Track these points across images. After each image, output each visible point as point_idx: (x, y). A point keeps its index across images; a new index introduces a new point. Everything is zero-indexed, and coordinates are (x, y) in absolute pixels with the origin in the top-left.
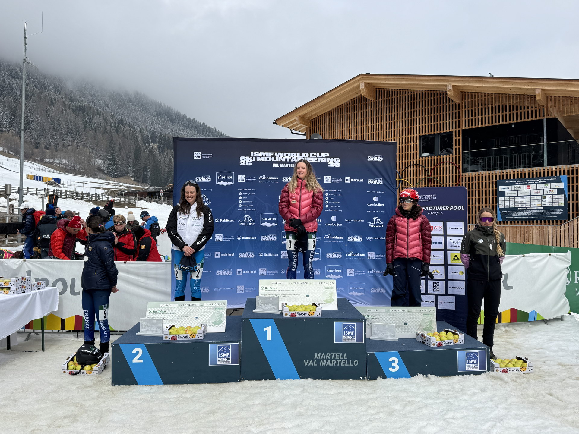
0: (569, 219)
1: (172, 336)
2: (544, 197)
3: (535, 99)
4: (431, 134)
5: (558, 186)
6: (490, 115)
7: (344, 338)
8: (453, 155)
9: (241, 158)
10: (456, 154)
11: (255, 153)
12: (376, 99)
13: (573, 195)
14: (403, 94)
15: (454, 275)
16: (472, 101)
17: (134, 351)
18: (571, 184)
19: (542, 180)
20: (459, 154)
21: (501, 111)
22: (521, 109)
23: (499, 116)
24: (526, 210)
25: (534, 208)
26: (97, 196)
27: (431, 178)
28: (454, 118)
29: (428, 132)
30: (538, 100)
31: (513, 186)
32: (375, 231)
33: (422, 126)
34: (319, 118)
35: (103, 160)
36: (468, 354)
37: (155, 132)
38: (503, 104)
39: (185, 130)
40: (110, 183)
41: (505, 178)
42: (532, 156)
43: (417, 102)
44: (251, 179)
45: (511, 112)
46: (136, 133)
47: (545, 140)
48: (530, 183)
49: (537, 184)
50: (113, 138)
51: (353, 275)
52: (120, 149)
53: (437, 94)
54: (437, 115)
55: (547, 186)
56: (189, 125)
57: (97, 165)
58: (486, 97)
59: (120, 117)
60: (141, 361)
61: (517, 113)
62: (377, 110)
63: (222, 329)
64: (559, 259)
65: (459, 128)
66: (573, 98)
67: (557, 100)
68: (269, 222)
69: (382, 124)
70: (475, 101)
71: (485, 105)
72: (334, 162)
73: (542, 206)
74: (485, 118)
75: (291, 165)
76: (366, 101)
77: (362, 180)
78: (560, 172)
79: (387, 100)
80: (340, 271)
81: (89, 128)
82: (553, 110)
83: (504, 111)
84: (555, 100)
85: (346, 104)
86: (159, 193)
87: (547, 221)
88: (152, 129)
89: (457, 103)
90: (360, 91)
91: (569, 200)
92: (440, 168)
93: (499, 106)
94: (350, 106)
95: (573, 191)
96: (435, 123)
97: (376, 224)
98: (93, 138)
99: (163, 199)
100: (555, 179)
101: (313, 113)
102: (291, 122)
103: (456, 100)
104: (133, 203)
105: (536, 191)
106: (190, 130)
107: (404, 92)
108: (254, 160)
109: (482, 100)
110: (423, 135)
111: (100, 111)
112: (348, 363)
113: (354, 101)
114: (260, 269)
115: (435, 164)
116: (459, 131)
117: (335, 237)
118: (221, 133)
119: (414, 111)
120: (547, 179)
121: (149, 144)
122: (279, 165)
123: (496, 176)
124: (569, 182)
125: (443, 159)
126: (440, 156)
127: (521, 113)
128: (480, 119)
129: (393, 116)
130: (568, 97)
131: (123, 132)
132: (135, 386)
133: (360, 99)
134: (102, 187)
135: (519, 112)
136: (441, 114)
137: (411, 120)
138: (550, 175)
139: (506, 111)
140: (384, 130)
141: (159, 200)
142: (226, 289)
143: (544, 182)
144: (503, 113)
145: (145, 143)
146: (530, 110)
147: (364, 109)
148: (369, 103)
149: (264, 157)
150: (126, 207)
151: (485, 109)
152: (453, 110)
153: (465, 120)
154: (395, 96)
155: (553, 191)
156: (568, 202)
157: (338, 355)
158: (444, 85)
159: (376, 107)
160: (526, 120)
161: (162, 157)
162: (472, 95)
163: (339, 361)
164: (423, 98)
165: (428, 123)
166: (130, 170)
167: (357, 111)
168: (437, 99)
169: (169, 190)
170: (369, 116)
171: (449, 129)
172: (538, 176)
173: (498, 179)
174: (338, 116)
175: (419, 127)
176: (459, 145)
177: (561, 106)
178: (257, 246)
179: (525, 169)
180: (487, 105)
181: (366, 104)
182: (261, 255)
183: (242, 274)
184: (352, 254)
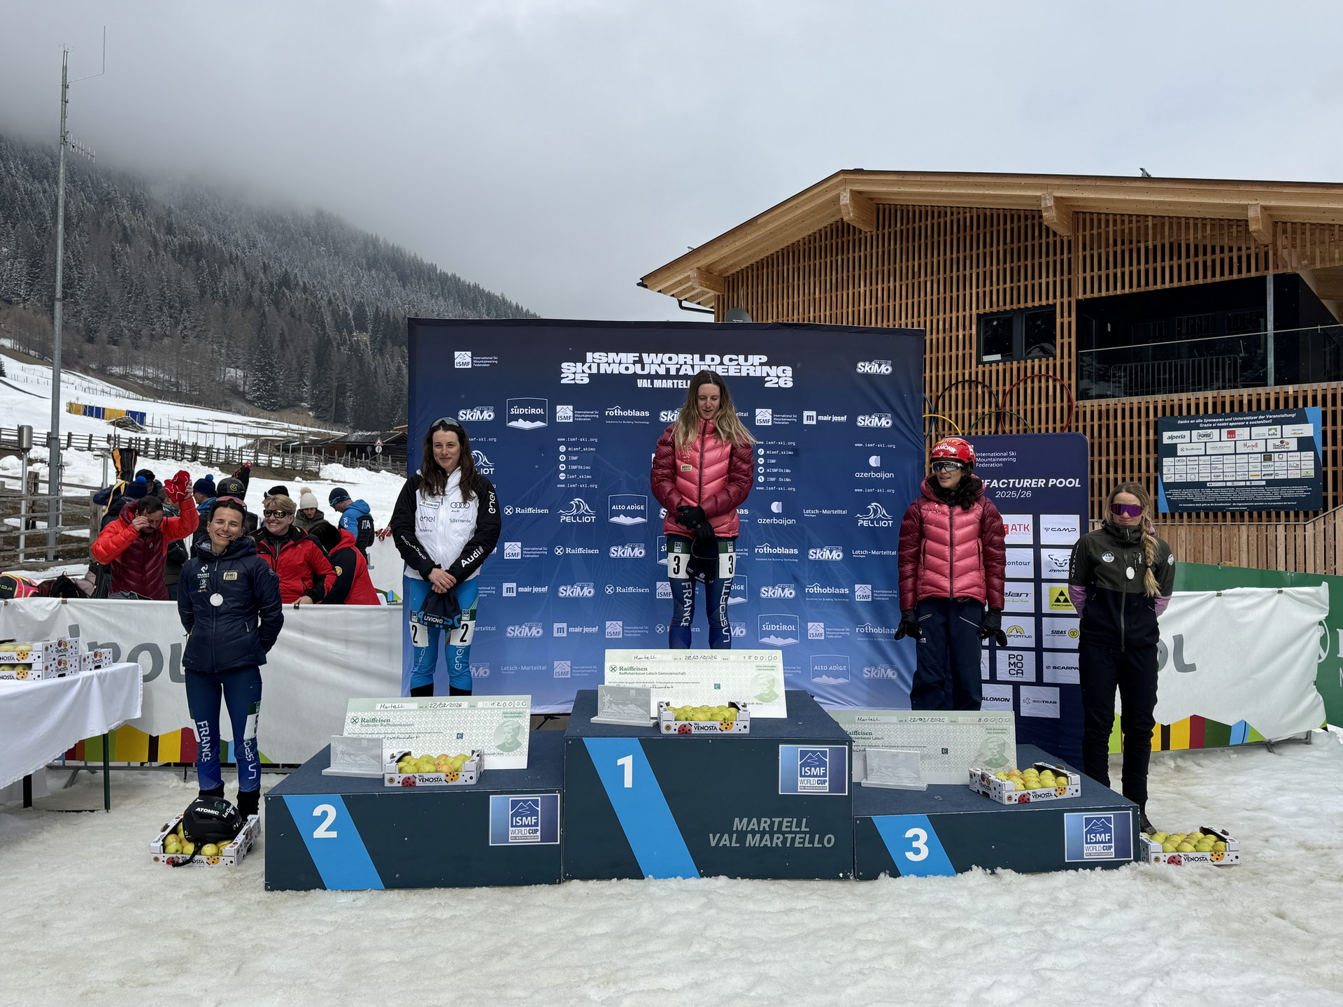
0: (1326, 509)
1: (403, 776)
2: (1267, 456)
3: (1247, 230)
4: (1005, 310)
5: (1300, 432)
6: (1142, 267)
7: (802, 782)
8: (1055, 359)
9: (564, 365)
10: (1062, 357)
11: (597, 355)
12: (878, 229)
13: (1335, 453)
14: (939, 216)
15: (1057, 637)
16: (1099, 234)
17: (317, 812)
18: (1329, 428)
19: (1263, 417)
20: (1070, 356)
21: (1167, 258)
22: (1213, 252)
23: (1163, 269)
24: (1226, 487)
25: (1243, 484)
26: (229, 454)
27: (1004, 413)
28: (1058, 273)
29: (998, 305)
30: (1255, 232)
31: (1195, 433)
32: (874, 536)
33: (985, 292)
34: (745, 272)
35: (244, 369)
36: (1088, 821)
37: (363, 305)
38: (1172, 240)
39: (433, 301)
40: (259, 423)
41: (1176, 413)
42: (1239, 361)
43: (972, 236)
44: (587, 416)
45: (1192, 260)
46: (320, 308)
47: (1270, 325)
48: (1236, 424)
49: (1250, 426)
50: (266, 319)
51: (823, 638)
52: (283, 342)
53: (1019, 216)
54: (1019, 267)
55: (1273, 431)
56: (443, 288)
57: (229, 381)
58: (1134, 225)
59: (283, 269)
60: (334, 834)
61: (1205, 263)
62: (880, 254)
63: (518, 760)
64: (1301, 601)
65: (1070, 295)
66: (1337, 227)
67: (1299, 231)
68: (627, 514)
69: (892, 287)
70: (1107, 233)
71: (1131, 242)
72: (779, 377)
73: (1263, 478)
74: (1131, 273)
75: (680, 384)
76: (854, 234)
77: (844, 419)
78: (1305, 398)
79: (902, 231)
80: (793, 628)
81: (212, 294)
82: (1290, 255)
83: (1175, 258)
84: (1294, 232)
85: (807, 239)
86: (374, 447)
87: (1273, 514)
88: (358, 299)
89: (1065, 240)
90: (839, 210)
91: (1325, 464)
92: (1026, 389)
93: (1163, 246)
94: (817, 245)
95: (1335, 443)
96: (1015, 285)
97: (875, 519)
98: (221, 319)
99: (383, 459)
100: (1293, 416)
101: (730, 262)
102: (680, 283)
103: (1064, 232)
104: (314, 468)
105: (1249, 443)
106: (446, 300)
107: (941, 212)
108: (594, 371)
109: (1123, 231)
110: (985, 313)
111: (237, 255)
112: (812, 841)
113: (826, 233)
114: (608, 623)
115: (1015, 381)
116: (1070, 303)
117: (779, 550)
118: (517, 307)
119: (965, 257)
120: (1274, 416)
121: (350, 333)
122: (652, 383)
123: (1156, 408)
124: (1324, 423)
125: (1033, 367)
126: (1026, 362)
127: (1214, 262)
128: (1119, 275)
129: (916, 269)
130: (1323, 225)
131: (289, 304)
132: (317, 893)
133: (840, 228)
134: (240, 432)
135: (1209, 259)
136: (1029, 263)
137: (958, 277)
138: (1282, 406)
139: (1180, 258)
140: (895, 300)
141: (373, 462)
142: (528, 668)
143: (1267, 422)
144: (1171, 262)
145: (340, 331)
146: (1235, 254)
147: (849, 253)
148: (860, 239)
149: (618, 363)
150: (298, 479)
151: (1131, 252)
152: (1055, 254)
153: (1085, 279)
154: (920, 221)
155: (1288, 444)
156: (1324, 469)
157: (787, 822)
158: (1036, 197)
159: (878, 247)
160: (1227, 277)
161: (379, 363)
162: (1099, 221)
163: (789, 836)
164: (985, 227)
165: (998, 284)
166: (307, 393)
167: (832, 256)
168: (1019, 228)
169: (396, 439)
170: (860, 269)
171: (1047, 299)
172: (1254, 408)
173: (1160, 414)
174: (788, 269)
175: (978, 293)
176: (1070, 336)
177: (1308, 244)
178: (601, 570)
179: (1224, 392)
180: (1134, 242)
181: (854, 240)
182: (609, 590)
183: (565, 635)
184: (818, 590)
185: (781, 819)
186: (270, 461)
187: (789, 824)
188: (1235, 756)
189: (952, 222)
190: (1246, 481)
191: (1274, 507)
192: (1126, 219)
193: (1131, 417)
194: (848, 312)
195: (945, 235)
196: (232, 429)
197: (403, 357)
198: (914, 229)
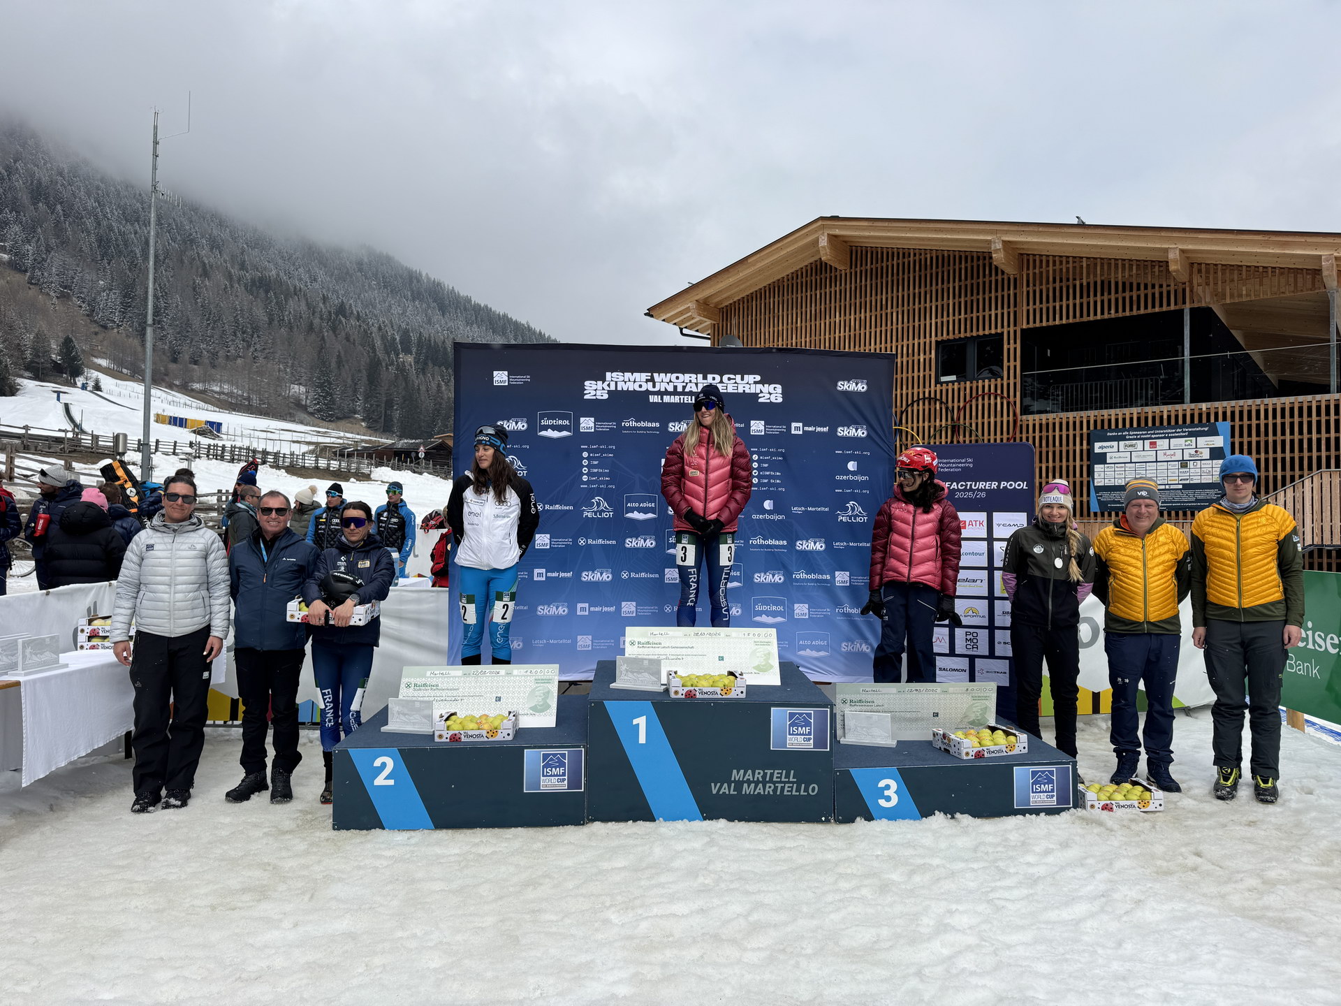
1: (451, 733)
2: (1184, 464)
3: (1167, 270)
4: (960, 338)
5: (1212, 443)
6: (1078, 301)
7: (791, 740)
8: (1002, 379)
9: (587, 383)
10: (1009, 378)
11: (614, 374)
12: (851, 268)
14: (904, 257)
15: (1007, 617)
16: (1041, 273)
17: (377, 763)
18: (1237, 440)
19: (1180, 430)
20: (1015, 377)
21: (1099, 294)
22: (1138, 289)
23: (1095, 303)
25: (1163, 487)
26: (293, 458)
27: (959, 426)
28: (1005, 306)
29: (954, 333)
30: (1174, 271)
31: (1122, 443)
32: (851, 531)
33: (942, 322)
34: (737, 304)
35: (306, 386)
36: (1034, 773)
37: (408, 331)
38: (1103, 278)
39: (468, 328)
40: (319, 432)
41: (1106, 426)
42: (1160, 382)
43: (931, 274)
44: (606, 426)
45: (1120, 295)
46: (371, 333)
47: (1187, 352)
48: (1157, 436)
49: (1169, 438)
50: (325, 342)
51: (807, 617)
52: (340, 363)
53: (972, 257)
54: (972, 301)
55: (1189, 442)
56: (476, 317)
57: (293, 395)
58: (1071, 265)
59: (340, 300)
60: (391, 782)
61: (1131, 298)
62: (853, 289)
63: (548, 720)
65: (1015, 325)
66: (1244, 268)
67: (1212, 271)
68: (640, 510)
69: (863, 318)
70: (1048, 272)
71: (1068, 280)
72: (770, 394)
73: (1180, 482)
74: (1068, 306)
75: (686, 399)
76: (831, 272)
77: (826, 429)
78: (1216, 414)
79: (872, 269)
80: (781, 608)
81: (279, 321)
82: (1204, 292)
83: (1106, 294)
84: (1208, 272)
86: (418, 453)
87: (1189, 513)
88: (404, 326)
89: (1012, 278)
90: (818, 251)
92: (977, 406)
93: (1095, 283)
94: (799, 281)
96: (968, 316)
97: (852, 516)
98: (286, 343)
99: (426, 464)
100: (1206, 429)
102: (681, 313)
103: (1010, 271)
104: (366, 471)
105: (1169, 452)
106: (479, 327)
107: (905, 253)
108: (613, 388)
109: (1061, 270)
110: (942, 340)
111: (300, 288)
112: (798, 790)
113: (807, 271)
114: (623, 604)
115: (968, 398)
116: (1015, 332)
117: (770, 542)
118: (540, 333)
119: (926, 292)
120: (1190, 430)
121: (398, 355)
122: (662, 399)
123: (1088, 422)
124: (1233, 436)
125: (984, 387)
126: (978, 382)
127: (1139, 297)
128: (1058, 308)
129: (884, 302)
130: (1233, 266)
131: (344, 330)
132: (378, 831)
133: (818, 267)
134: (303, 440)
135: (1135, 294)
136: (981, 297)
137: (920, 309)
138: (1196, 421)
139: (1109, 294)
140: (865, 329)
141: (416, 466)
142: (556, 642)
143: (1184, 434)
144: (1102, 297)
145: (388, 354)
146: (1157, 290)
147: (826, 288)
148: (836, 276)
149: (633, 381)
150: (352, 480)
151: (1068, 288)
152: (1003, 290)
153: (1028, 311)
154: (888, 260)
155: (1201, 453)
157: (778, 773)
158: (987, 241)
159: (851, 283)
160: (1150, 310)
161: (422, 381)
163: (779, 786)
164: (943, 266)
165: (954, 315)
166: (359, 406)
167: (811, 291)
168: (972, 267)
169: (437, 446)
170: (835, 302)
171: (996, 328)
172: (1173, 422)
173: (1092, 427)
174: (774, 302)
175: (936, 323)
176: (1015, 360)
177: (1220, 283)
178: (617, 558)
179: (1147, 409)
180: (1071, 280)
181: (831, 277)
182: (625, 575)
183: (587, 613)
184: (803, 576)
185: (772, 771)
186: (329, 465)
187: (779, 775)
189: (915, 261)
192: (1064, 260)
193: (1067, 429)
194: (825, 339)
195: (909, 273)
196: (296, 437)
197: (442, 376)
198: (882, 268)
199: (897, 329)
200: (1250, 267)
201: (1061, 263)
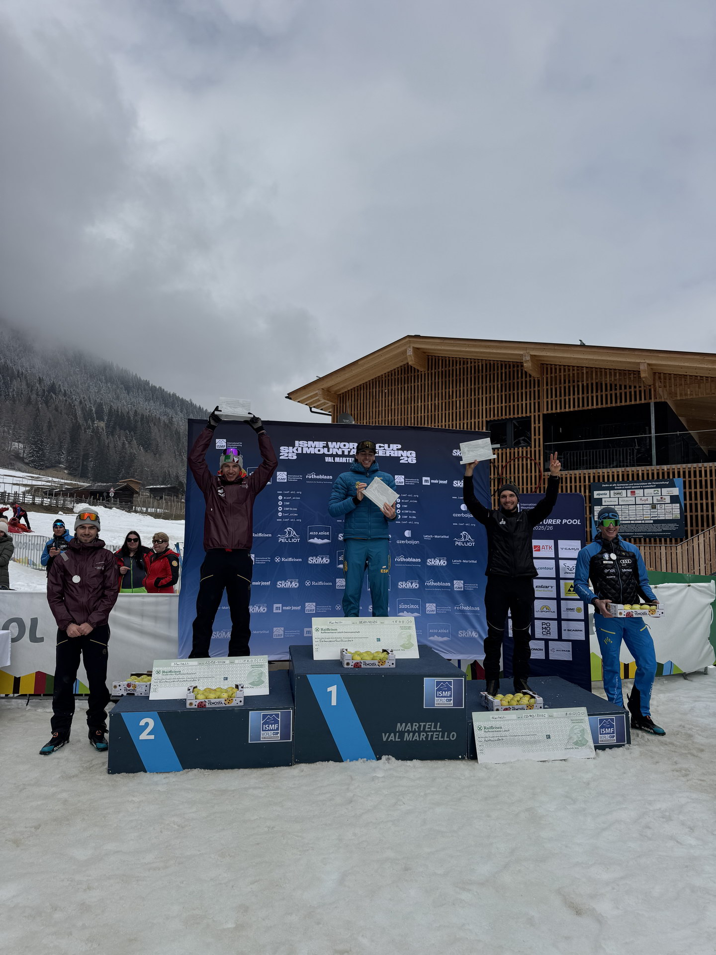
0: (687, 538)
2: (654, 506)
3: (640, 377)
4: (502, 419)
5: (671, 492)
6: (581, 396)
7: (437, 701)
8: (531, 447)
9: (282, 448)
10: (535, 447)
11: (301, 442)
12: (428, 370)
13: (691, 505)
14: (464, 364)
15: (569, 612)
16: (556, 377)
17: (142, 723)
18: (687, 490)
19: (650, 483)
20: (539, 446)
21: (594, 391)
22: (621, 389)
23: (592, 397)
24: (631, 524)
25: (640, 522)
27: (502, 479)
28: (532, 398)
29: (498, 416)
30: (644, 378)
31: (612, 492)
32: (464, 552)
33: (490, 408)
34: (350, 392)
35: (23, 443)
36: (601, 721)
37: (102, 404)
38: (597, 381)
39: (147, 403)
40: (33, 477)
41: (601, 481)
42: (635, 451)
43: (482, 376)
44: (295, 478)
45: (608, 393)
46: (74, 406)
47: (653, 431)
48: (635, 487)
49: (644, 489)
50: (39, 412)
51: (435, 613)
52: (50, 427)
53: (510, 365)
54: (510, 394)
55: (656, 492)
56: (153, 395)
57: (14, 450)
58: (575, 372)
59: (52, 382)
60: (152, 737)
61: (616, 394)
62: (430, 384)
63: (264, 690)
64: (700, 591)
65: (539, 411)
66: (688, 377)
67: (668, 378)
68: (319, 537)
69: (437, 404)
70: (560, 376)
71: (574, 382)
72: (408, 457)
73: (652, 519)
74: (574, 399)
76: (415, 372)
77: (446, 482)
78: (674, 473)
79: (442, 371)
80: (417, 607)
81: (5, 396)
82: (663, 391)
83: (599, 391)
84: (665, 379)
85: (387, 374)
86: (108, 493)
87: (658, 540)
88: (98, 400)
89: (536, 379)
90: (406, 358)
91: (686, 511)
92: (514, 465)
93: (592, 384)
94: (393, 378)
95: (691, 499)
96: (507, 404)
97: (465, 541)
98: (10, 412)
99: (114, 501)
100: (667, 483)
101: (342, 386)
102: (311, 397)
103: (535, 375)
104: (70, 506)
105: (643, 498)
106: (154, 403)
107: (465, 361)
108: (300, 451)
109: (569, 375)
110: (490, 420)
111: (22, 372)
112: (443, 737)
113: (398, 371)
114: (307, 604)
115: (508, 460)
116: (539, 416)
117: (409, 560)
118: (200, 407)
119: (479, 388)
120: (657, 483)
121: (93, 421)
122: (334, 460)
123: (589, 477)
124: (685, 488)
125: (518, 452)
126: (514, 449)
127: (621, 394)
128: (567, 400)
129: (451, 394)
130: (681, 375)
131: (54, 403)
132: (142, 773)
133: (406, 369)
134: (21, 483)
135: (618, 392)
136: (515, 392)
137: (475, 399)
138: (661, 478)
139: (602, 391)
140: (439, 411)
141: (107, 502)
142: (258, 632)
143: (653, 486)
144: (597, 394)
145: (86, 421)
146: (633, 390)
147: (411, 383)
148: (418, 375)
149: (314, 447)
151: (574, 387)
152: (530, 388)
153: (547, 402)
154: (453, 366)
155: (665, 499)
156: (685, 514)
157: (429, 725)
158: (519, 355)
159: (428, 380)
160: (628, 403)
161: (111, 441)
162: (556, 369)
163: (430, 734)
164: (490, 371)
165: (498, 404)
166: (63, 458)
167: (401, 384)
168: (510, 372)
169: (123, 488)
170: (418, 393)
171: (526, 413)
172: (645, 478)
173: (592, 481)
174: (376, 391)
175: (486, 409)
176: (539, 435)
177: (673, 386)
178: (303, 571)
179: (628, 469)
180: (576, 381)
181: (415, 376)
182: (308, 584)
183: (280, 611)
184: (432, 583)
185: (425, 724)
186: (42, 502)
187: (430, 726)
188: (666, 682)
189: (471, 367)
190: (642, 520)
191: (658, 536)
192: (571, 368)
193: (575, 482)
194: (411, 417)
195: (467, 374)
196: (16, 480)
197: (126, 437)
198: (449, 371)
199: (460, 412)
200: (692, 376)
201: (569, 370)
